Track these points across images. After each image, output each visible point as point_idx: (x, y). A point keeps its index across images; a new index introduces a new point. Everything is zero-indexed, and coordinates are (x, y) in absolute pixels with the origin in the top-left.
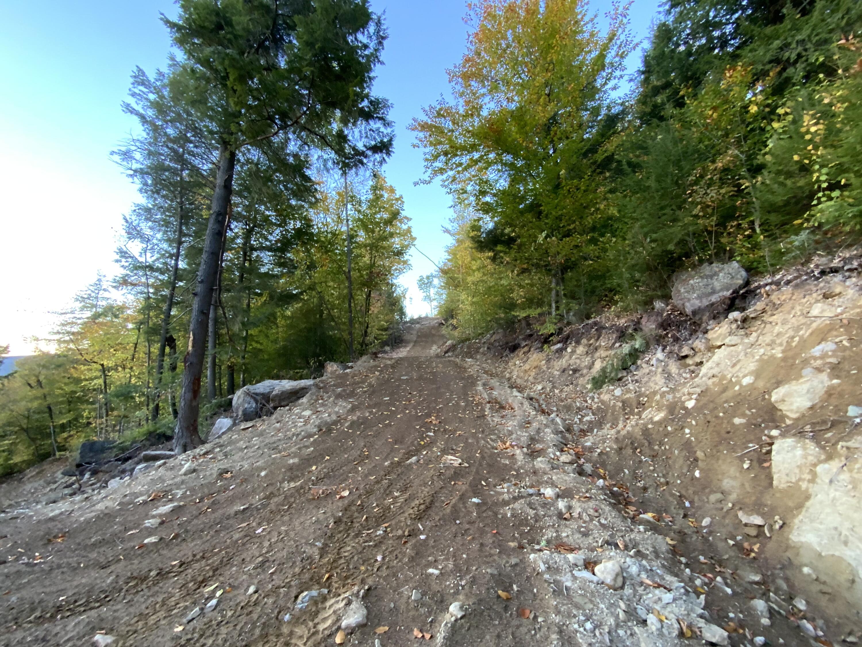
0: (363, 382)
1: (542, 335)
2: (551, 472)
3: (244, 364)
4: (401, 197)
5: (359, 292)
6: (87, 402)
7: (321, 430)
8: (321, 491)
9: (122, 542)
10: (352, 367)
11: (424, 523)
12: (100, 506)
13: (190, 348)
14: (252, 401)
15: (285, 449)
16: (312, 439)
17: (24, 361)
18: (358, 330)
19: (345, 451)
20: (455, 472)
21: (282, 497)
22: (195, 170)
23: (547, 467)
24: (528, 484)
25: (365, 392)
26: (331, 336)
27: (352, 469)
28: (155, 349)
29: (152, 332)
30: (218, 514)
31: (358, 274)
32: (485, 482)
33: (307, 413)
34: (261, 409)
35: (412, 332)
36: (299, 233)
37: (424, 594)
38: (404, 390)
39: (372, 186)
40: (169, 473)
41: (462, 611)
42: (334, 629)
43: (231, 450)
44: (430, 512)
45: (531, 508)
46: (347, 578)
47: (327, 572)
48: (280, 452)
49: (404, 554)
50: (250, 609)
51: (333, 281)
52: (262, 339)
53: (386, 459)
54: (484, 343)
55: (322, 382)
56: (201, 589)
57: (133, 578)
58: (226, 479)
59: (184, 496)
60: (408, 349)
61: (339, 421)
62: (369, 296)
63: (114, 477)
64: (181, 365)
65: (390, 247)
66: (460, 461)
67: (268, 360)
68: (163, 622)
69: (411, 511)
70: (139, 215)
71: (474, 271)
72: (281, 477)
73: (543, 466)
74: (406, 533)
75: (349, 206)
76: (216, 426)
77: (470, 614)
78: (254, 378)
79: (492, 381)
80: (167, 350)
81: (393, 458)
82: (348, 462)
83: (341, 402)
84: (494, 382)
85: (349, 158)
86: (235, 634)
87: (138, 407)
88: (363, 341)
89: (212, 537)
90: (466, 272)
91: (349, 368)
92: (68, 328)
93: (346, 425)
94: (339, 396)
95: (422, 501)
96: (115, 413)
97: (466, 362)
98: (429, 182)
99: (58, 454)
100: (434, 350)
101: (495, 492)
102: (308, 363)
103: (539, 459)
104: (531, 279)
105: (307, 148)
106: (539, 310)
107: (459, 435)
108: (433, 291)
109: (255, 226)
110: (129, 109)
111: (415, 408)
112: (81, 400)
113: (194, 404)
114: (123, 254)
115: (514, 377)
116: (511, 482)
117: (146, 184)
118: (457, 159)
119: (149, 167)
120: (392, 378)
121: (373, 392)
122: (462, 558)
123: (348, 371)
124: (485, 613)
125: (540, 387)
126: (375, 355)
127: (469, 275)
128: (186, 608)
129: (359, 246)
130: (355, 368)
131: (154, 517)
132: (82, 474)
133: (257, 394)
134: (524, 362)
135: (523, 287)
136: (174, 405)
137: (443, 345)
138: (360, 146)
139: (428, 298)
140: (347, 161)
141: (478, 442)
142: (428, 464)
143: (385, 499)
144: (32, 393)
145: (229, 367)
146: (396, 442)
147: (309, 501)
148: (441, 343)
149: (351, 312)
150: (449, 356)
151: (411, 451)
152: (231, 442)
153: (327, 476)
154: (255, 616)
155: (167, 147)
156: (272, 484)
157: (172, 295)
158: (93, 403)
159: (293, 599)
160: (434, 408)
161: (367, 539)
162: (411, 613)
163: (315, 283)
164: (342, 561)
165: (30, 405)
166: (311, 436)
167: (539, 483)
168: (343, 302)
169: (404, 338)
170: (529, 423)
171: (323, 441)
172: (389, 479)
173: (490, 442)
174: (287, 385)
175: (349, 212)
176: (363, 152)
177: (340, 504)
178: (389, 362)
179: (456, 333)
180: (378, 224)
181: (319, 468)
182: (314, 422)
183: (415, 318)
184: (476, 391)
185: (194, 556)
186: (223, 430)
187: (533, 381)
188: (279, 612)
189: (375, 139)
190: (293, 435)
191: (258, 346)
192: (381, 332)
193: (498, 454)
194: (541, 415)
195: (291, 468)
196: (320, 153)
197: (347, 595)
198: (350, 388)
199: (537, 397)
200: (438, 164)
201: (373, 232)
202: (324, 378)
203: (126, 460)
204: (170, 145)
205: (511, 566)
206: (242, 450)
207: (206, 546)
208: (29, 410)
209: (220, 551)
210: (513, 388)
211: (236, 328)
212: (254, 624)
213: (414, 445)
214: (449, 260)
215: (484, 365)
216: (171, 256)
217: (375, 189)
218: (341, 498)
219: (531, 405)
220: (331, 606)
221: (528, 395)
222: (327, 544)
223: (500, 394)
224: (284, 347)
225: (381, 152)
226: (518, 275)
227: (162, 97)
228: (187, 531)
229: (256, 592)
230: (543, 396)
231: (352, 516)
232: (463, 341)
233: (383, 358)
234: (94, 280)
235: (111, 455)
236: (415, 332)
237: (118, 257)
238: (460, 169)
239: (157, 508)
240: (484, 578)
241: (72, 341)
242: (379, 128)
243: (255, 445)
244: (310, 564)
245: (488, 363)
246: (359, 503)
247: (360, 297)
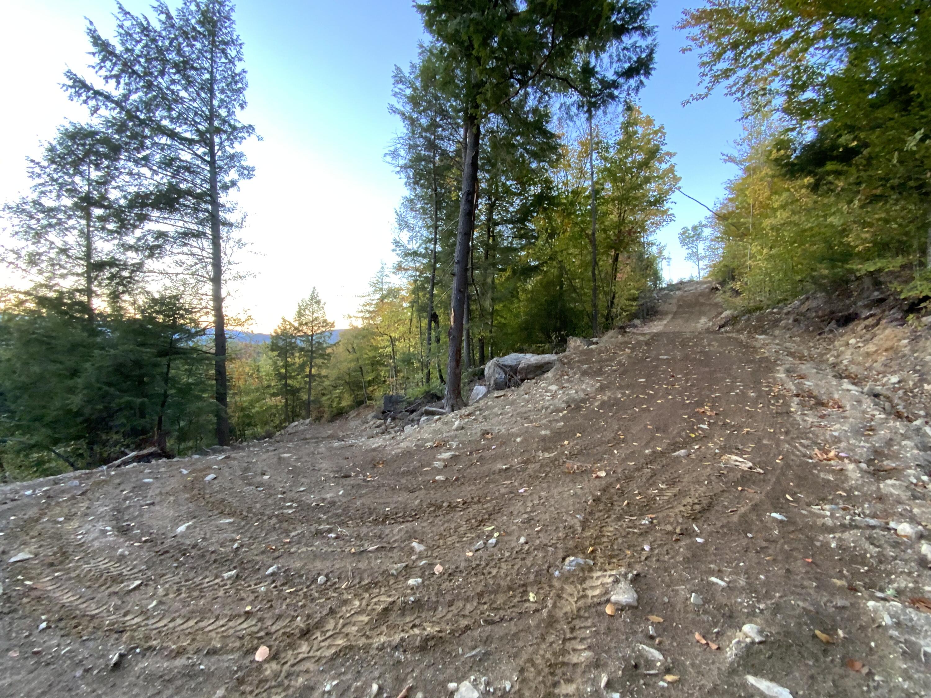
0: (611, 359)
1: (905, 299)
2: (911, 502)
3: (491, 337)
4: (662, 127)
5: (604, 258)
6: (383, 364)
7: (569, 406)
8: (575, 467)
9: (421, 475)
10: (597, 343)
11: (700, 524)
12: (402, 445)
13: (452, 323)
14: (502, 372)
15: (536, 421)
16: (561, 414)
17: (344, 333)
18: (602, 300)
19: (598, 430)
20: (743, 477)
21: (538, 465)
22: (444, 154)
23: (904, 495)
24: (867, 512)
25: (615, 371)
26: (572, 309)
27: (606, 451)
28: (425, 323)
29: (421, 309)
30: (486, 468)
31: (604, 236)
32: (792, 496)
33: (554, 388)
34: (510, 379)
35: (670, 301)
36: (540, 199)
37: (706, 601)
38: (664, 372)
39: (623, 123)
40: (445, 427)
41: (761, 636)
42: (603, 599)
43: (489, 415)
44: (707, 514)
45: (872, 544)
46: (611, 557)
47: (591, 545)
48: (531, 422)
49: (677, 552)
50: (524, 556)
51: (575, 247)
52: (504, 314)
53: (646, 446)
54: (788, 313)
55: (566, 357)
56: (481, 527)
57: (431, 505)
58: (488, 439)
59: (457, 448)
60: (665, 322)
61: (588, 399)
62: (616, 259)
63: (407, 424)
64: (444, 338)
65: (644, 195)
66: (750, 464)
67: (512, 334)
68: (457, 545)
69: (683, 509)
70: (406, 206)
71: (775, 210)
72: (535, 445)
73: (896, 492)
74: (678, 530)
75: (594, 156)
76: (474, 391)
77: (773, 643)
78: (501, 350)
79: (803, 367)
80: (433, 324)
81: (654, 447)
82: (601, 443)
83: (587, 380)
84: (806, 368)
85: (596, 96)
86: (514, 572)
87: (415, 371)
88: (609, 313)
89: (484, 486)
90: (761, 214)
91: (594, 344)
92: (368, 308)
93: (596, 404)
94: (585, 373)
95: (696, 501)
96: (402, 375)
97: (757, 340)
98: (706, 95)
99: (368, 402)
100: (703, 323)
101: (810, 512)
102: (551, 338)
103: (889, 482)
104: (887, 212)
105: (547, 98)
106: (900, 260)
107: (748, 432)
108: (701, 247)
109: (496, 200)
110: (393, 110)
111: (681, 394)
112: (379, 363)
113: (457, 371)
114: (397, 243)
115: (845, 362)
116: (837, 504)
117: (409, 177)
118: (754, 49)
119: (410, 160)
120: (648, 357)
121: (624, 371)
122: (757, 579)
123: (593, 346)
124: (794, 648)
125: (894, 379)
126: (622, 329)
127: (766, 217)
128: (472, 538)
129: (606, 201)
130: (601, 344)
131: (439, 460)
132: (385, 419)
133: (505, 366)
134: (866, 342)
135: (870, 225)
136: (440, 371)
137: (716, 316)
138: (610, 76)
139: (694, 256)
140: (593, 100)
141: (778, 445)
142: (701, 461)
143: (648, 489)
144: (351, 356)
145: (480, 340)
146: (658, 430)
147: (564, 473)
148: (714, 313)
149: (595, 281)
150: (726, 332)
151: (676, 442)
152: (488, 408)
153: (580, 453)
154: (528, 562)
155: (422, 137)
156: (528, 451)
157: (433, 277)
158: (386, 366)
159: (561, 560)
160: (708, 397)
161: (631, 525)
162: (690, 616)
163: (556, 252)
164: (605, 539)
165: (349, 365)
166: (558, 410)
167: (888, 515)
168: (585, 270)
169: (660, 309)
170: (871, 430)
171: (573, 418)
172: (652, 469)
173: (800, 448)
174: (531, 359)
175: (594, 163)
176: (614, 82)
177: (597, 482)
178: (641, 338)
179: (738, 301)
180: (628, 170)
181: (571, 444)
182: (561, 397)
183: (675, 282)
184: (774, 378)
185: (472, 498)
186: (480, 396)
187: (882, 369)
188: (549, 567)
189: (630, 58)
190: (542, 408)
191: (503, 321)
192: (631, 303)
193: (815, 466)
194: (895, 421)
195: (543, 439)
196: (562, 99)
197: (614, 572)
198: (597, 366)
199: (889, 393)
200: (722, 65)
201: (623, 180)
202: (567, 353)
203: (412, 412)
204: (424, 134)
205: (836, 607)
206: (498, 415)
207: (480, 493)
208: (349, 369)
209: (492, 500)
210: (841, 378)
211: (487, 304)
212: (528, 569)
213: (681, 436)
214: (730, 200)
215: (788, 345)
216: (430, 241)
217: (626, 126)
218: (598, 477)
219: (876, 404)
220: (598, 578)
221: (871, 390)
222: (587, 520)
223: (817, 385)
224: (526, 322)
225: (638, 73)
226: (861, 207)
227: (415, 89)
228: (464, 477)
229: (526, 543)
230: (901, 392)
231: (611, 498)
232: (750, 311)
233: (634, 333)
234: (379, 269)
235: (402, 406)
236: (674, 301)
237: (393, 247)
238: (758, 62)
239: (441, 453)
240: (794, 609)
241: (371, 318)
242: (635, 42)
243: (508, 413)
244: (573, 533)
245: (794, 342)
246: (618, 486)
247: (605, 262)
